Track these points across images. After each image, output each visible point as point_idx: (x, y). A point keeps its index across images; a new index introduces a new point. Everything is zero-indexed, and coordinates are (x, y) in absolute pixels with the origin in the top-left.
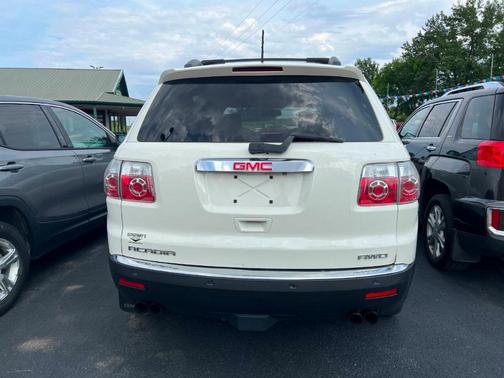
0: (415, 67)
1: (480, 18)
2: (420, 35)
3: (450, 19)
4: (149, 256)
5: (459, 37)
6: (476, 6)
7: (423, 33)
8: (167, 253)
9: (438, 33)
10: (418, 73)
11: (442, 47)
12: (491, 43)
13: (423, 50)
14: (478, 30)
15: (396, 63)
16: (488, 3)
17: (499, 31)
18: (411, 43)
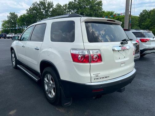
0: (31, 17)
1: (47, 6)
2: (31, 8)
3: (39, 4)
4: (102, 80)
5: (42, 10)
6: (45, 2)
7: (32, 7)
8: (107, 77)
9: (36, 8)
10: (32, 19)
11: (38, 12)
12: (50, 13)
13: (32, 12)
14: (47, 9)
15: (24, 15)
16: (48, 2)
17: (52, 10)
18: (29, 10)
